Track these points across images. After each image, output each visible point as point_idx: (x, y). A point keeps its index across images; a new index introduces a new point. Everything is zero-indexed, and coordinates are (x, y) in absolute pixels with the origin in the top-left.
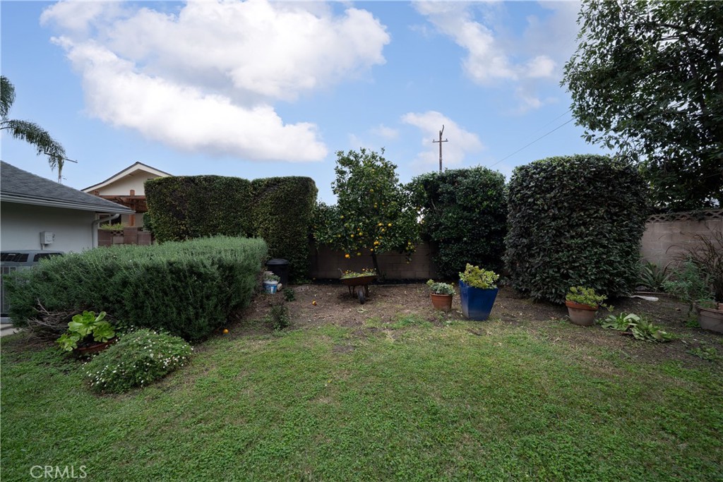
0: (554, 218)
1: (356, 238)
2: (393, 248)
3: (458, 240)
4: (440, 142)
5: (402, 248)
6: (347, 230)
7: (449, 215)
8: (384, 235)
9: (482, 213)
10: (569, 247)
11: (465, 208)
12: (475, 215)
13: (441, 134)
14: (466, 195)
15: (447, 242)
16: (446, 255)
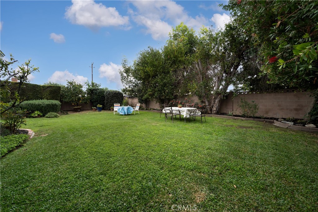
0: (110, 98)
1: (75, 101)
2: (84, 103)
3: (97, 101)
4: (92, 67)
5: (86, 103)
6: (72, 99)
7: (95, 97)
8: (82, 100)
9: (102, 96)
10: (112, 102)
11: (99, 96)
12: (100, 97)
13: (92, 65)
14: (99, 93)
15: (95, 102)
16: (95, 104)
